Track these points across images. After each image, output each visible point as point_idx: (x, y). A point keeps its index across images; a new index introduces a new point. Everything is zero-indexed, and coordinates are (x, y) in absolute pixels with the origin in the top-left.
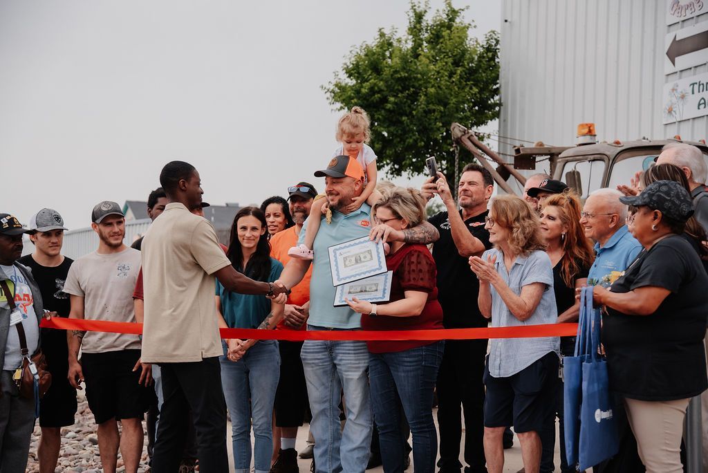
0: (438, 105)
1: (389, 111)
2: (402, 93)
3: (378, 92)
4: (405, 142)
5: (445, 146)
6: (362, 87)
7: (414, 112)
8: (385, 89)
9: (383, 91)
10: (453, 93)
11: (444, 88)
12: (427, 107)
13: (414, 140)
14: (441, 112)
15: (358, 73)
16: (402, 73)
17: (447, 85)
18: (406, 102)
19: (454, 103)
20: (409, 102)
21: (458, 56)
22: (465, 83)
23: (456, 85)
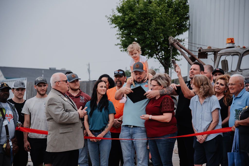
0: (161, 26)
1: (138, 29)
2: (144, 20)
3: (133, 20)
4: (145, 43)
5: (164, 45)
6: (125, 18)
7: (150, 29)
8: (136, 19)
9: (135, 19)
10: (167, 20)
11: (163, 18)
12: (156, 27)
13: (150, 42)
14: (162, 29)
15: (123, 11)
16: (144, 11)
17: (165, 16)
18: (146, 24)
19: (168, 25)
20: (147, 24)
21: (170, 3)
22: (173, 15)
23: (169, 16)
